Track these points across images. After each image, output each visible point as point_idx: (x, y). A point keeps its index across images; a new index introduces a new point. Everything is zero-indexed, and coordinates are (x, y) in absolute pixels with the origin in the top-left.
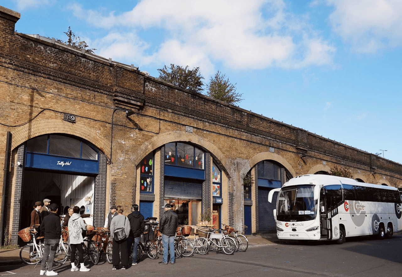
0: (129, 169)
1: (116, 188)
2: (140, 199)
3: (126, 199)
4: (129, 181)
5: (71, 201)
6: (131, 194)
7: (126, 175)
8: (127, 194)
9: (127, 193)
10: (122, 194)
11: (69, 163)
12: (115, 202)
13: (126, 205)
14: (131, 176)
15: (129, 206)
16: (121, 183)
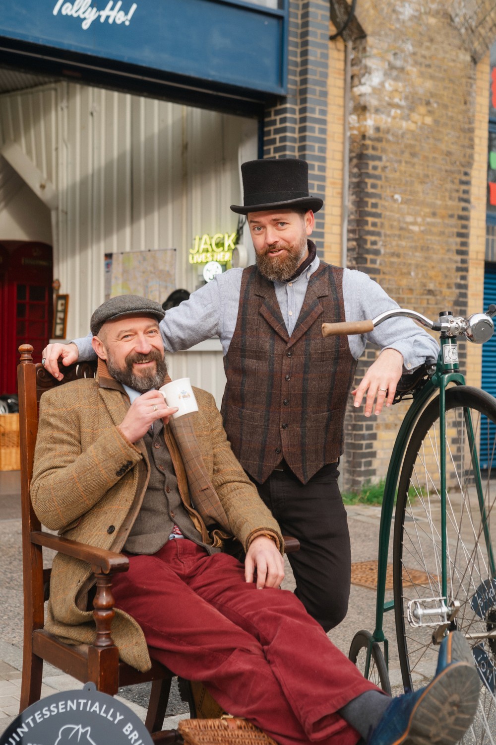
0: (443, 79)
1: (379, 183)
2: (487, 254)
3: (428, 249)
4: (443, 147)
5: (108, 266)
6: (454, 221)
7: (430, 113)
8: (433, 224)
9: (434, 214)
10: (409, 219)
11: (125, 9)
12: (377, 266)
13: (431, 286)
14: (451, 118)
15: (445, 290)
16: (407, 156)
